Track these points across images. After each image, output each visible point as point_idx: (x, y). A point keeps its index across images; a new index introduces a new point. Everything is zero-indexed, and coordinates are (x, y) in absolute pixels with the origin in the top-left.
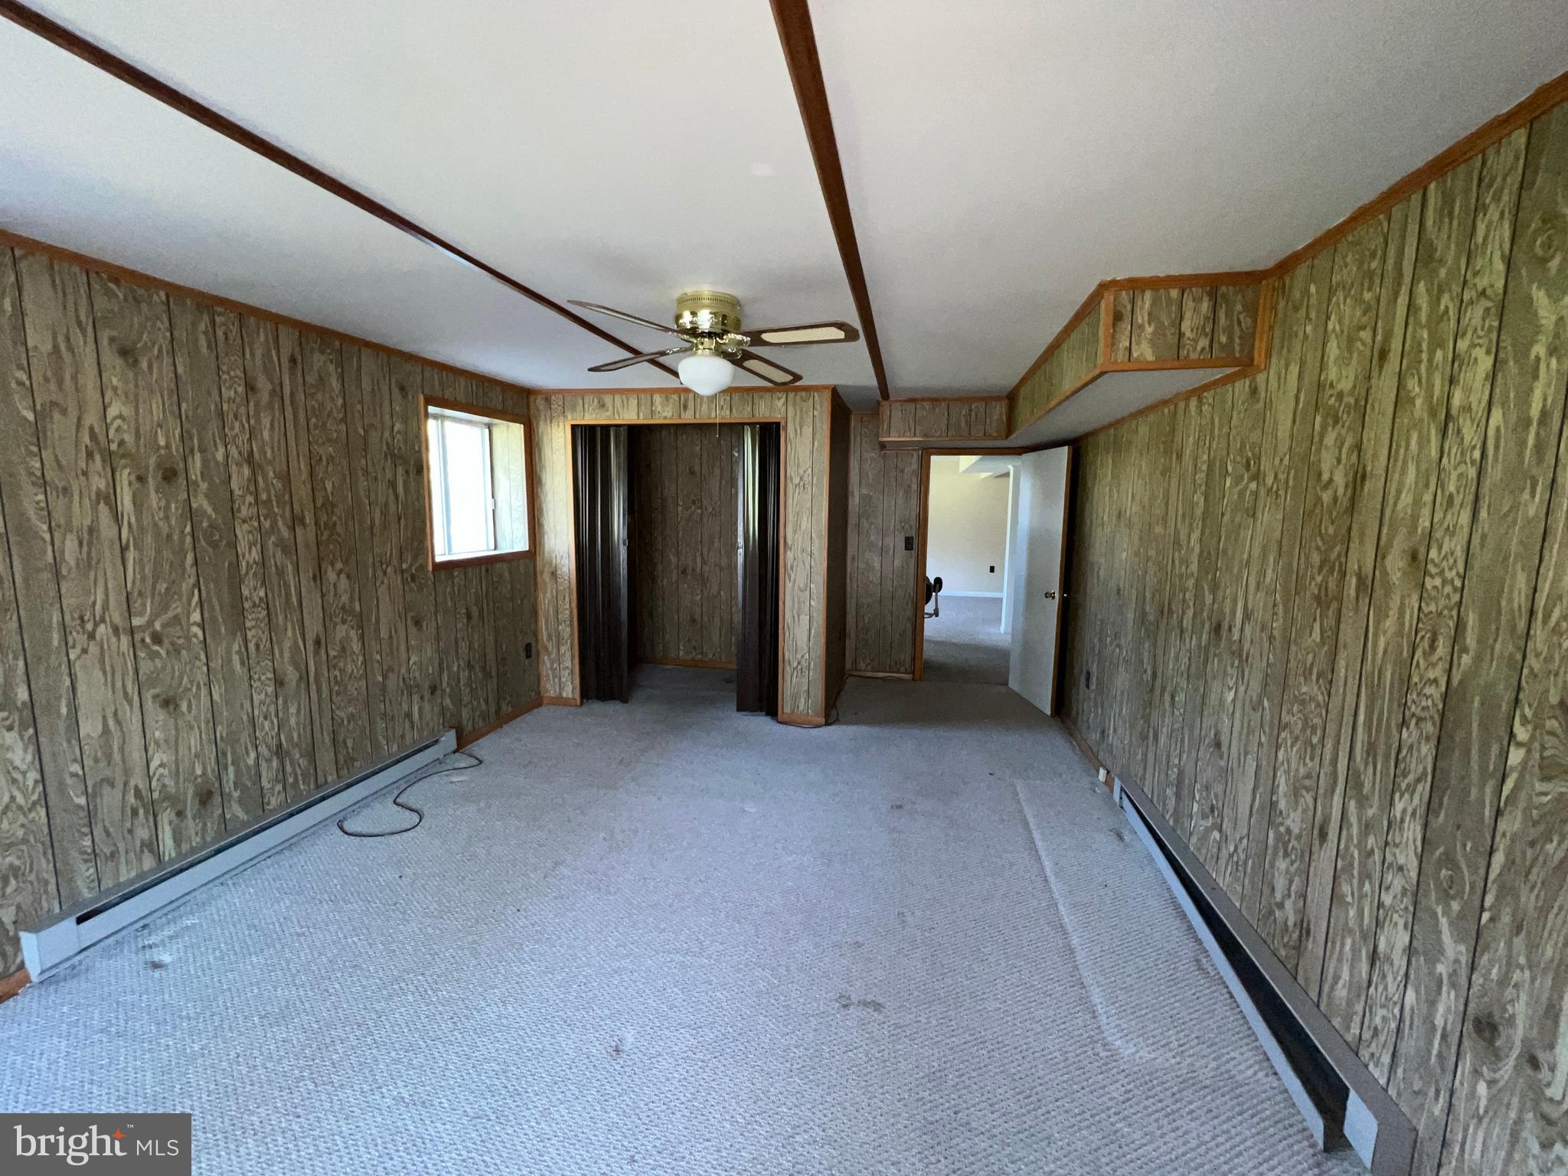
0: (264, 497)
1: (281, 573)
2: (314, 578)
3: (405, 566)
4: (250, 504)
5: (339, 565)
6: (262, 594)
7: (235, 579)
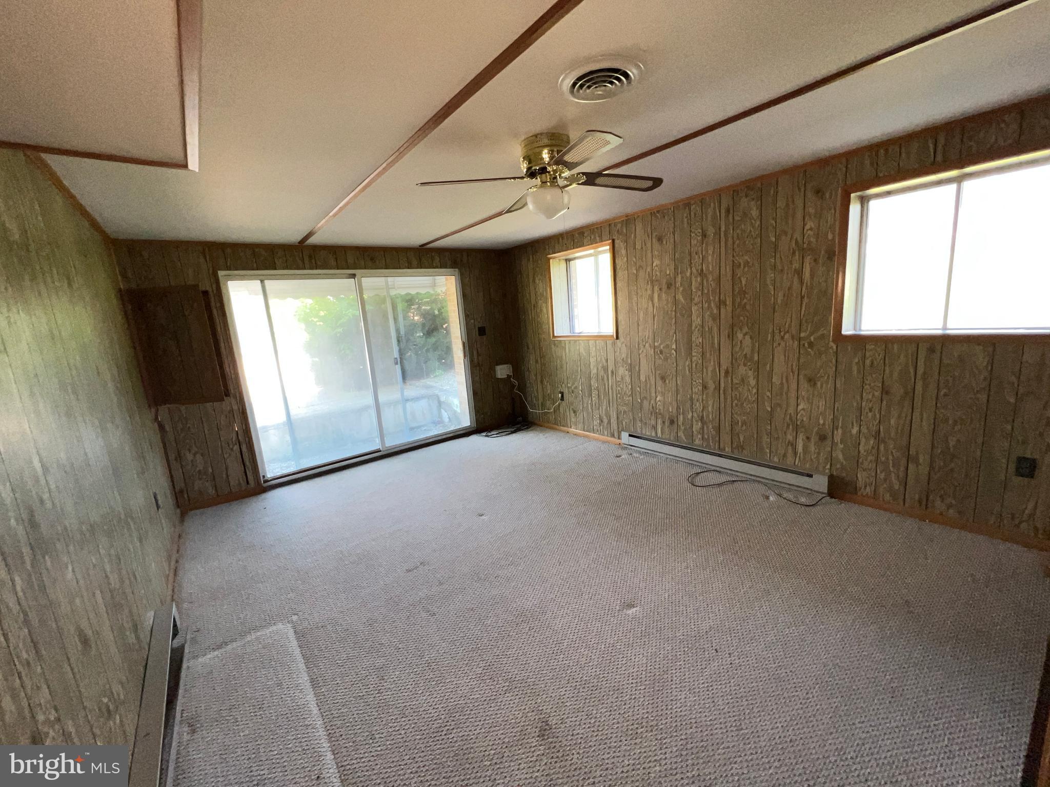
0: (706, 291)
1: (711, 330)
2: (729, 336)
3: (802, 335)
4: (699, 296)
5: (745, 329)
6: (701, 341)
7: (690, 332)
